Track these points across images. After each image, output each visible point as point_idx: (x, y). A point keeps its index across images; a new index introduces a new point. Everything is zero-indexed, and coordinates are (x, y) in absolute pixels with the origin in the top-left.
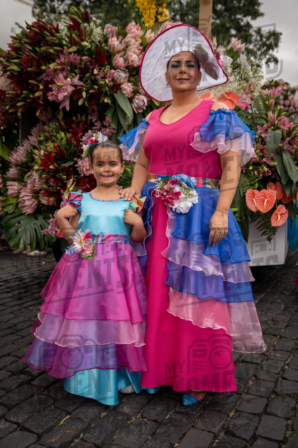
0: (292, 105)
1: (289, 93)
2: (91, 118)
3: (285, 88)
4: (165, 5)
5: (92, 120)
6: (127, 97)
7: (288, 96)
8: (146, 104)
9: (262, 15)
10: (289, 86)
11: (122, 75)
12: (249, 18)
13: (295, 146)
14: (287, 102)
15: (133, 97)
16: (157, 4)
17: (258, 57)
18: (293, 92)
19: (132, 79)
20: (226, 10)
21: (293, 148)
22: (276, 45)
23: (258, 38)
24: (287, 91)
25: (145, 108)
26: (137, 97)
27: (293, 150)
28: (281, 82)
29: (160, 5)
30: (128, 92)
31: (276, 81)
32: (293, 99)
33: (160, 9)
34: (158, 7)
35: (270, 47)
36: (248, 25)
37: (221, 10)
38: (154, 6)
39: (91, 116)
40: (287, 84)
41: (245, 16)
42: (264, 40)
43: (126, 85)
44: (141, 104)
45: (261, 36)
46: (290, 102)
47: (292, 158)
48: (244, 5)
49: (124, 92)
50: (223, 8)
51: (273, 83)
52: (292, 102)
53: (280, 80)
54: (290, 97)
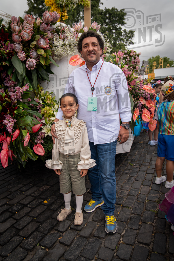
0: (138, 62)
1: (136, 56)
2: (2, 75)
3: (134, 54)
4: (66, 11)
5: (3, 76)
6: (21, 60)
7: (136, 57)
8: (35, 64)
9: (126, 23)
10: (136, 53)
11: (18, 47)
12: (120, 25)
13: (132, 86)
14: (136, 61)
15: (26, 60)
16: (61, 11)
17: (125, 42)
18: (138, 55)
19: (25, 49)
20: (110, 22)
21: (131, 87)
22: (133, 36)
23: (125, 34)
24: (135, 55)
25: (35, 67)
26: (28, 60)
27: (130, 88)
28: (132, 51)
29: (63, 12)
30: (21, 57)
31: (130, 51)
32: (138, 59)
33: (63, 14)
34: (62, 12)
35: (130, 37)
36: (120, 28)
37: (108, 22)
38: (60, 12)
39: (3, 74)
40: (135, 52)
41: (119, 24)
42: (127, 34)
43: (20, 53)
44: (32, 64)
45: (126, 33)
46: (137, 60)
47: (131, 93)
48: (118, 19)
49: (19, 57)
50: (109, 21)
51: (129, 52)
52: (138, 60)
53: (132, 50)
54: (137, 58)
